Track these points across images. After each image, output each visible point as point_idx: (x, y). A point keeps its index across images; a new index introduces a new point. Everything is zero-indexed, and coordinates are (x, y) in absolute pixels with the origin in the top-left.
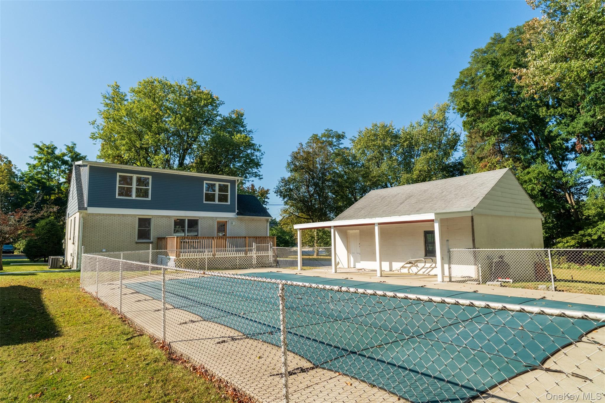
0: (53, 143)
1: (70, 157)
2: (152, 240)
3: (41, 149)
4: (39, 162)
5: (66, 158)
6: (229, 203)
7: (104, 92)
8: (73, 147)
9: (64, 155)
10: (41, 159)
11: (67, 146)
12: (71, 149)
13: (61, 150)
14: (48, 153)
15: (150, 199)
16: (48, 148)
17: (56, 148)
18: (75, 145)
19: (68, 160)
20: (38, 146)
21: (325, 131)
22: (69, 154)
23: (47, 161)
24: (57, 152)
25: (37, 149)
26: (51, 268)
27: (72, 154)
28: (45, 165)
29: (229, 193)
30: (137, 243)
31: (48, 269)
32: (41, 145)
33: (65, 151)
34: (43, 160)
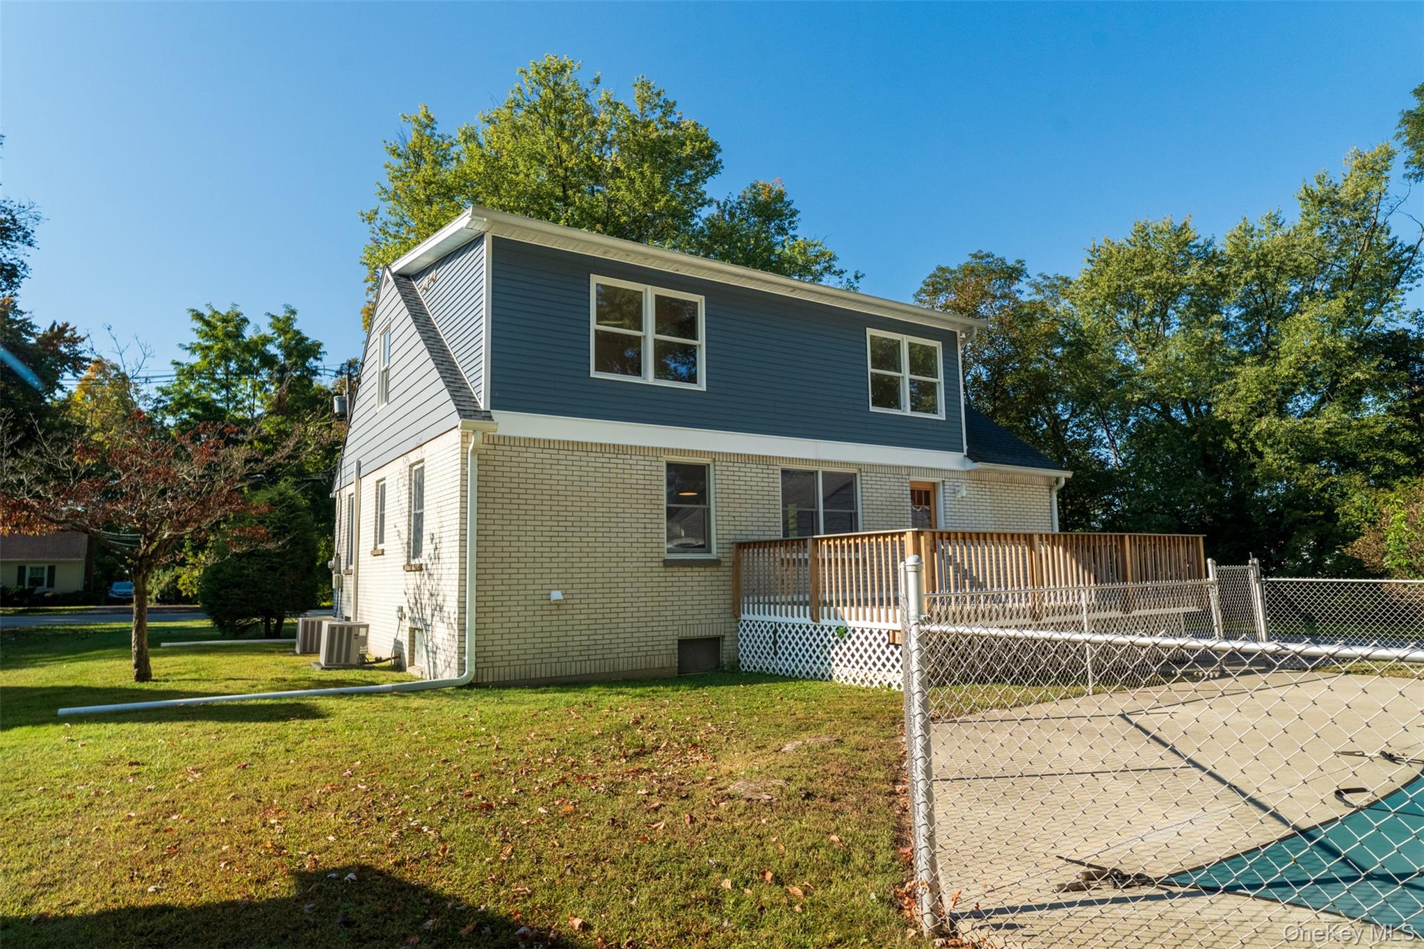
0: (238, 310)
1: (280, 347)
2: (714, 554)
3: (208, 323)
4: (205, 357)
5: (272, 349)
6: (941, 416)
7: (394, 140)
8: (289, 318)
9: (267, 340)
10: (209, 348)
11: (273, 316)
12: (284, 325)
13: (257, 328)
14: (228, 335)
15: (702, 385)
16: (225, 320)
17: (245, 320)
18: (294, 312)
19: (276, 356)
20: (199, 317)
21: (969, 259)
22: (280, 336)
23: (225, 356)
24: (249, 333)
25: (198, 325)
26: (327, 668)
27: (288, 336)
28: (218, 365)
29: (940, 379)
30: (668, 564)
31: (318, 674)
32: (207, 314)
33: (268, 332)
34: (212, 355)
